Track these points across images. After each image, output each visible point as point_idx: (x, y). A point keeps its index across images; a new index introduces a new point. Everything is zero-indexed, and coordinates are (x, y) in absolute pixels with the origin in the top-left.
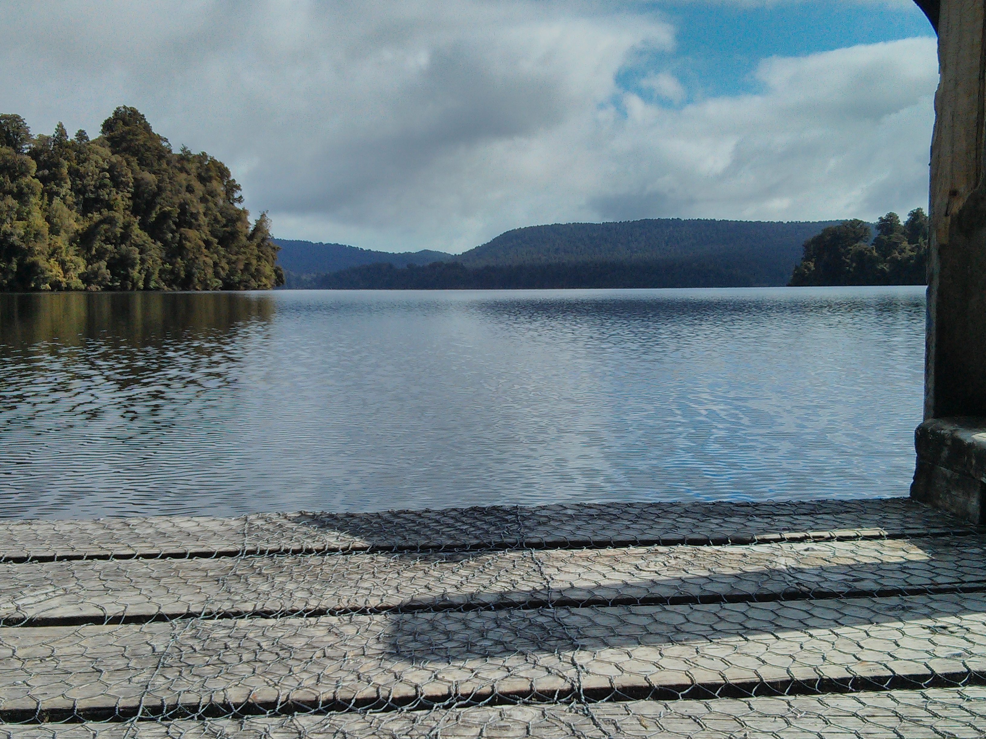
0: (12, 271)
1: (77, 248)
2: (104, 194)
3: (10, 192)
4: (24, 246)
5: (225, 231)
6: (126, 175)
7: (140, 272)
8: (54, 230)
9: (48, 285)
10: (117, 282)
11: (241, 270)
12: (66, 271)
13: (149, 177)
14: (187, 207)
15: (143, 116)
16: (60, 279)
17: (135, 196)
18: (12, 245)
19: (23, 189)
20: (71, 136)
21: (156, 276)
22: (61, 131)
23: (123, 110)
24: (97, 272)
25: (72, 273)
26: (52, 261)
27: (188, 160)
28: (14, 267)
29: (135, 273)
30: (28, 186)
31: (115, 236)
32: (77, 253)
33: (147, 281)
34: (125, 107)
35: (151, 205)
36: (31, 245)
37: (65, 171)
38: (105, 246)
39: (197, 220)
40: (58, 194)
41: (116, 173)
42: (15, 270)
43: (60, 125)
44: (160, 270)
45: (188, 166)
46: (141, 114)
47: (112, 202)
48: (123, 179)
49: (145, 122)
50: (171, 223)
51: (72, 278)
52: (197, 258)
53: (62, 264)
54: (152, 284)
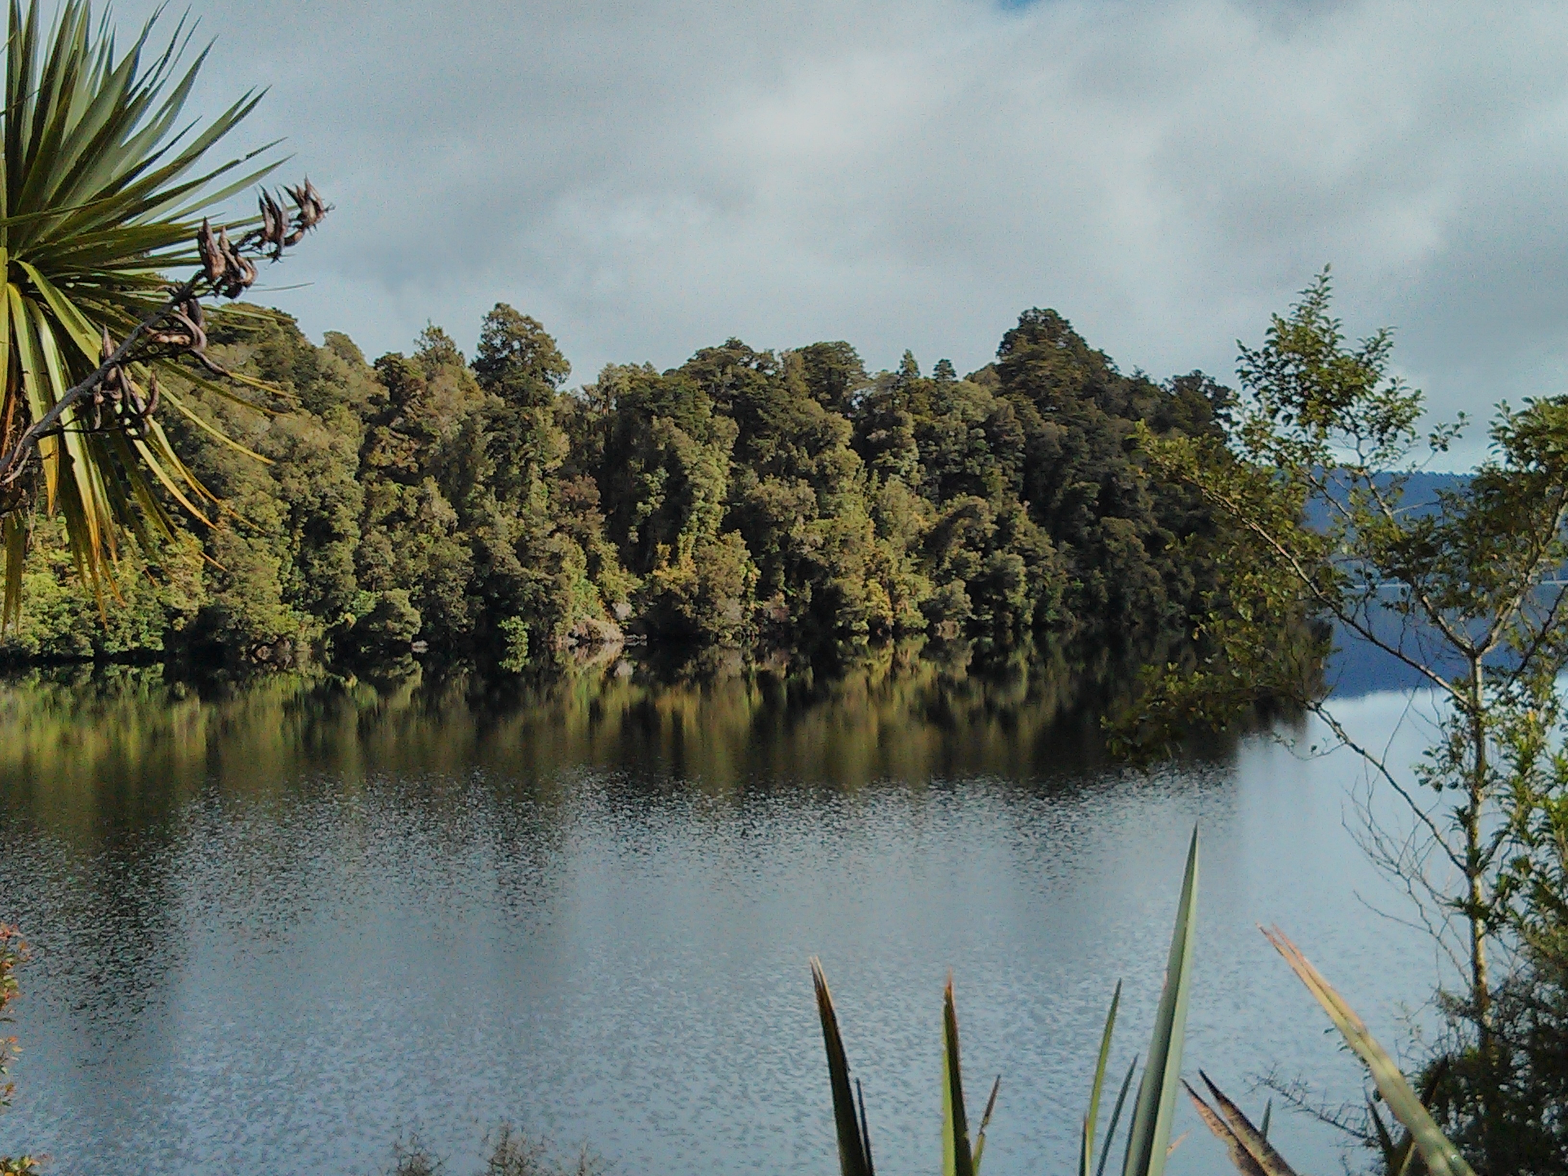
0: (804, 602)
1: (917, 561)
2: (973, 465)
3: (806, 475)
4: (822, 561)
6: (1012, 430)
7: (1027, 596)
8: (882, 531)
9: (864, 623)
10: (988, 613)
12: (895, 599)
13: (1053, 430)
14: (1114, 479)
15: (1067, 322)
16: (884, 613)
17: (1029, 466)
18: (804, 561)
19: (825, 467)
20: (927, 371)
21: (1057, 602)
22: (909, 365)
23: (1032, 314)
24: (948, 599)
25: (905, 602)
26: (873, 583)
27: (1143, 395)
28: (808, 594)
29: (1017, 598)
31: (984, 539)
32: (915, 568)
33: (1039, 613)
34: (1035, 310)
35: (1054, 480)
36: (833, 558)
37: (908, 431)
38: (966, 554)
40: (897, 471)
41: (995, 429)
42: (809, 601)
43: (908, 356)
44: (1066, 590)
45: (1139, 403)
46: (1064, 318)
47: (984, 479)
48: (1007, 438)
49: (1072, 332)
50: (1085, 508)
51: (906, 611)
52: (1130, 568)
53: (890, 586)
54: (1051, 616)
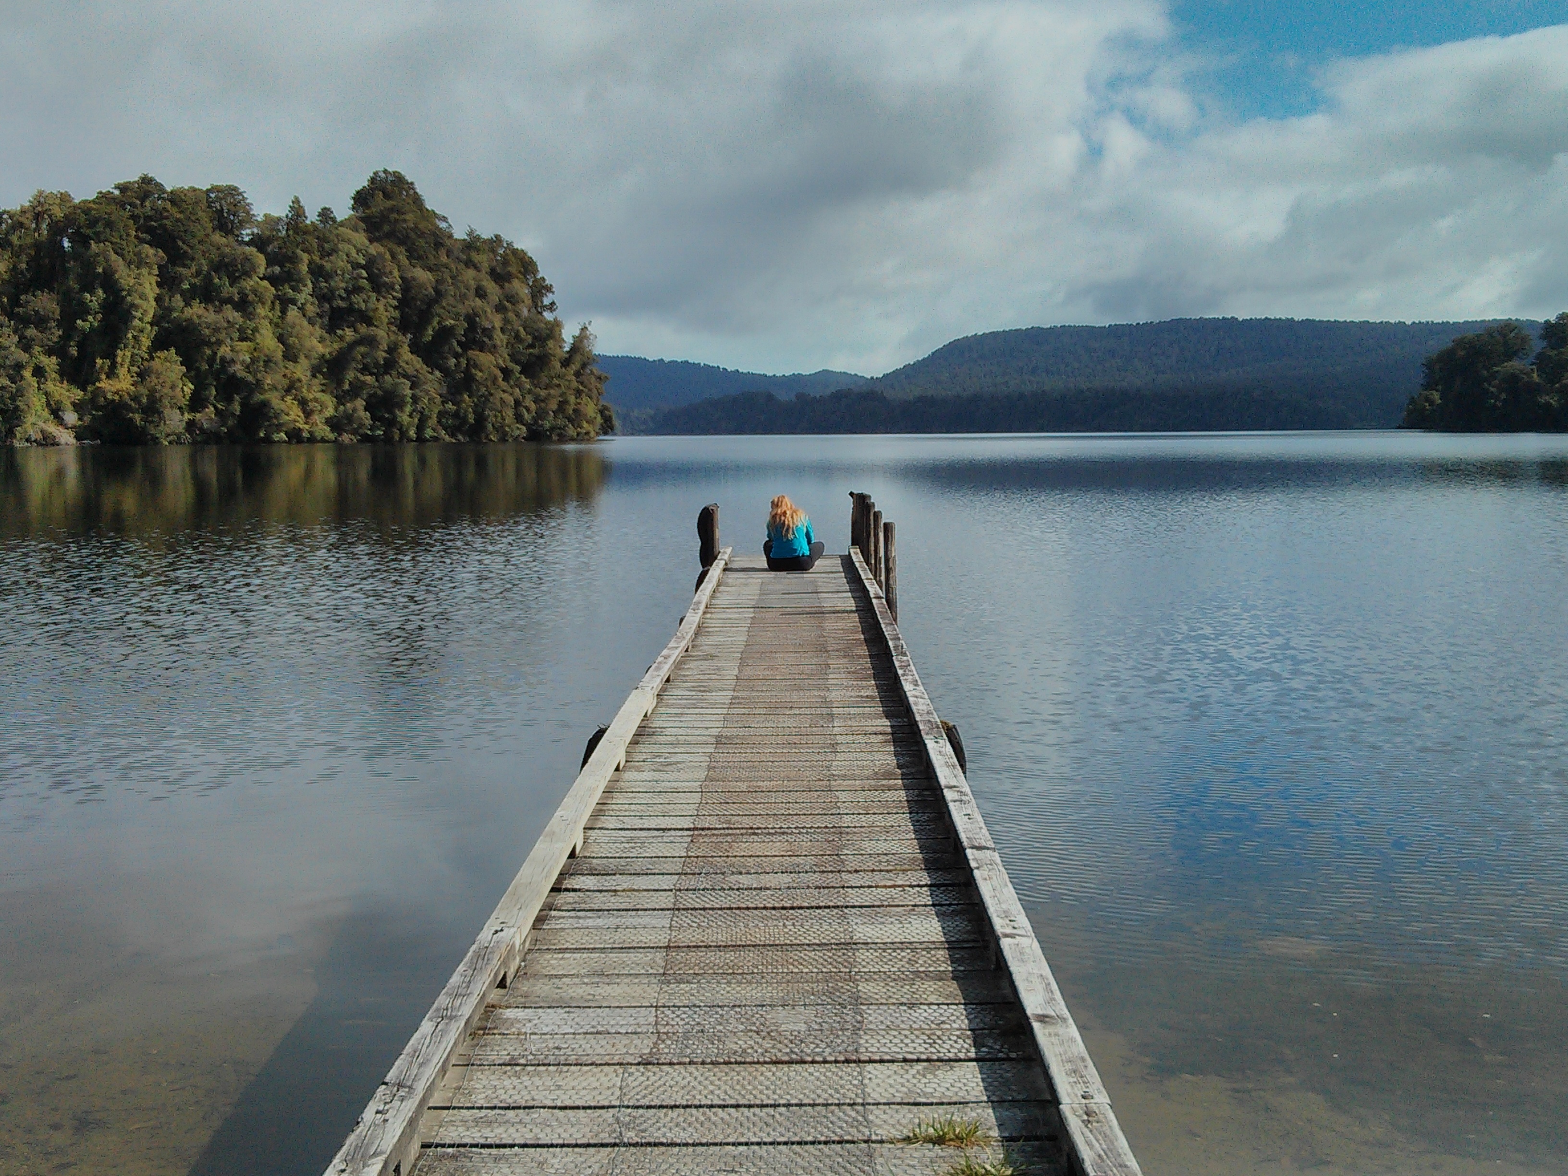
0: (233, 414)
1: (324, 381)
2: (358, 301)
3: (229, 301)
4: (250, 378)
5: (531, 354)
6: (391, 273)
7: (410, 416)
8: (291, 355)
9: (283, 435)
10: (379, 429)
11: (553, 412)
12: (308, 414)
13: (422, 275)
14: (477, 319)
15: (412, 183)
16: (301, 426)
17: (403, 304)
18: (233, 376)
19: (247, 296)
20: (312, 216)
21: (433, 421)
22: (297, 210)
23: (383, 175)
24: (352, 415)
25: (317, 418)
26: (289, 399)
27: (478, 250)
28: (237, 408)
29: (404, 417)
30: (255, 292)
31: (377, 364)
32: (324, 388)
33: (420, 428)
34: (385, 171)
35: (425, 316)
36: (259, 376)
37: (304, 268)
38: (362, 378)
39: (491, 338)
40: (293, 302)
41: (376, 271)
42: (238, 413)
43: (297, 201)
44: (439, 412)
45: (476, 257)
46: (409, 181)
47: (371, 314)
48: (386, 279)
49: (416, 193)
50: (455, 344)
51: (317, 425)
52: (492, 395)
53: (303, 403)
54: (429, 433)
